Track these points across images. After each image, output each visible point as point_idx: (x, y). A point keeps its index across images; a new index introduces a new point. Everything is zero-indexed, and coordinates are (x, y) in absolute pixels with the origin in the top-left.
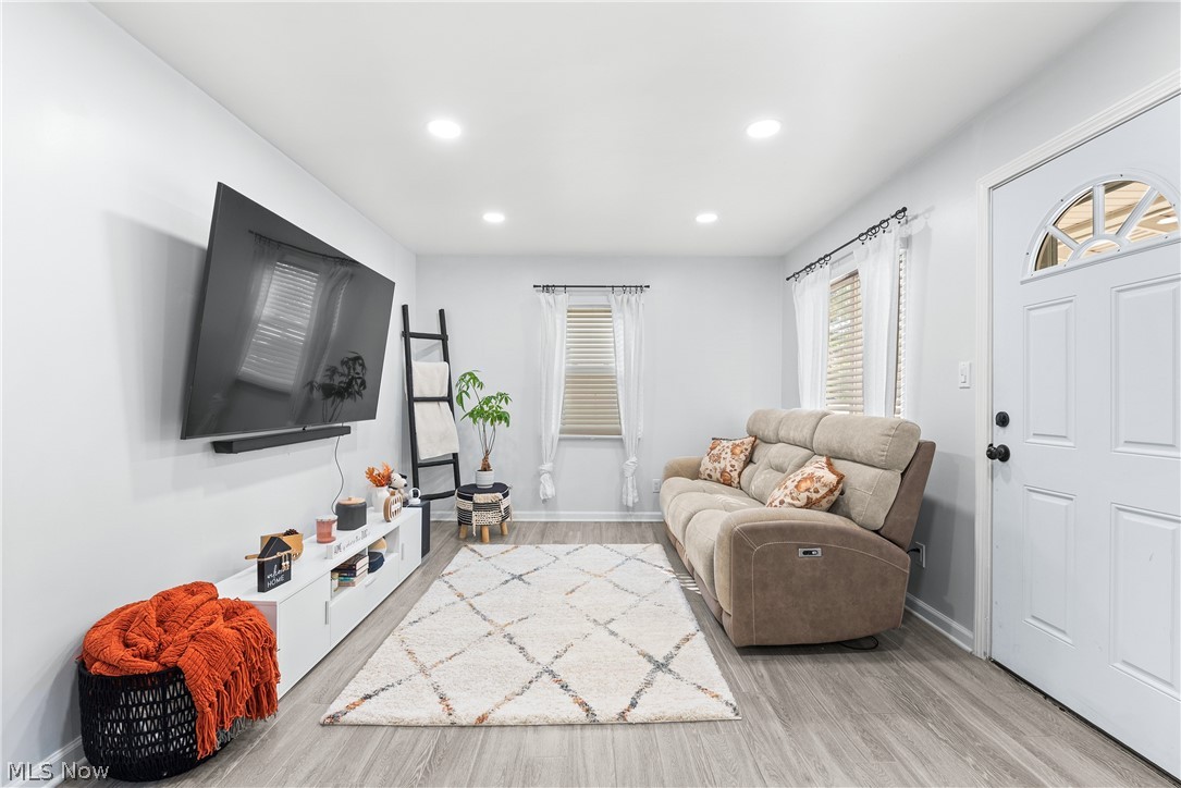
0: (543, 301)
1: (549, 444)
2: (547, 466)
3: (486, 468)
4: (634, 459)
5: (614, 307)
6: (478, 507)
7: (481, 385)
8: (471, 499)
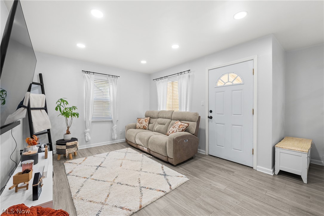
0: (86, 76)
1: (89, 123)
2: (88, 130)
3: (68, 133)
4: (116, 125)
5: (109, 81)
6: (68, 147)
7: (67, 103)
8: (65, 145)
